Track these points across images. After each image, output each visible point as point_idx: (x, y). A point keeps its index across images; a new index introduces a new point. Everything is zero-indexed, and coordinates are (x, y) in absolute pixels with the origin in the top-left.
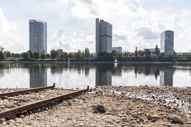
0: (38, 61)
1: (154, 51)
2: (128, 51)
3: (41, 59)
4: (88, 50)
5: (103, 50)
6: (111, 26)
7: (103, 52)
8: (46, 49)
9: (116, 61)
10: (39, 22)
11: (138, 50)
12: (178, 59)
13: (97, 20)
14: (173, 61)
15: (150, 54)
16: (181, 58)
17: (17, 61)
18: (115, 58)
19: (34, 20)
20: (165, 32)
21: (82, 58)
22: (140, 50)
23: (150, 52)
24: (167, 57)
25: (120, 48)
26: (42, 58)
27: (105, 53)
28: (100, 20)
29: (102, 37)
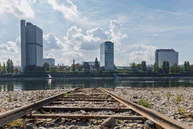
1: (94, 65)
2: (63, 64)
4: (12, 62)
5: (31, 63)
6: (41, 31)
7: (32, 65)
9: (50, 77)
11: (75, 64)
12: (119, 74)
13: (23, 22)
14: (113, 76)
15: (89, 68)
16: (121, 72)
18: (48, 73)
20: (105, 43)
21: (2, 73)
22: (78, 64)
23: (89, 66)
24: (107, 72)
27: (34, 66)
29: (30, 45)
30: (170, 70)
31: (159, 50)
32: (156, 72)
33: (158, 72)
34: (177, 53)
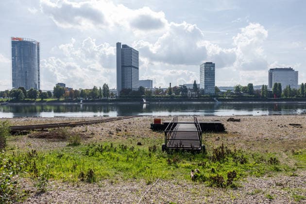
0: (37, 102)
2: (160, 87)
3: (40, 99)
4: (107, 87)
5: (128, 87)
6: (137, 53)
8: (39, 83)
9: (145, 101)
10: (27, 42)
11: (172, 86)
12: (220, 98)
14: (213, 101)
15: (187, 92)
16: (223, 96)
17: (5, 103)
18: (143, 97)
19: (19, 39)
20: (205, 64)
21: (98, 98)
22: (176, 87)
23: (187, 89)
24: (207, 96)
25: (150, 82)
26: (42, 99)
27: (130, 90)
28: (123, 45)
29: (125, 68)
30: (283, 93)
31: (273, 69)
32: (265, 95)
33: (267, 96)
34: (297, 72)
